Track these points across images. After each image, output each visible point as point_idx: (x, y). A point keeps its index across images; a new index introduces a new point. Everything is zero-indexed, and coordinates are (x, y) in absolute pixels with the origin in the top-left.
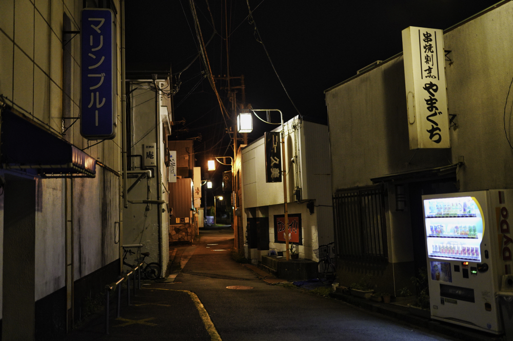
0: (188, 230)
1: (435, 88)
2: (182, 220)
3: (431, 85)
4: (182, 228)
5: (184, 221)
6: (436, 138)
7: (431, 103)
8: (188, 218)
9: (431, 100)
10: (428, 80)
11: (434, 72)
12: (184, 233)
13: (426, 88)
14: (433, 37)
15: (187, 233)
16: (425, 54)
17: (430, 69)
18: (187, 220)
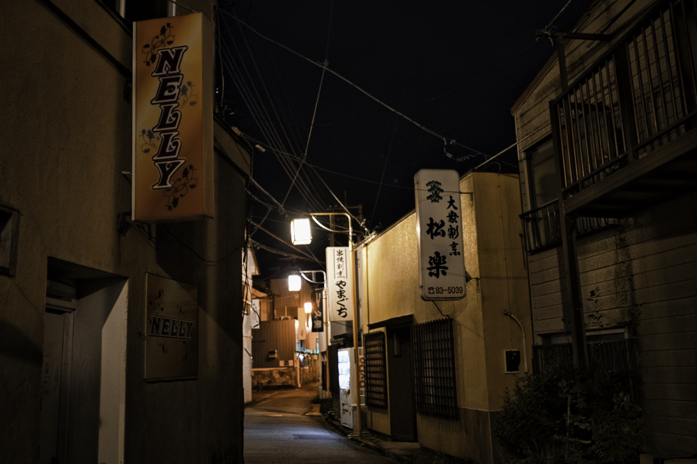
0: (292, 373)
1: (344, 284)
2: (286, 363)
3: (341, 282)
4: (286, 371)
5: (288, 364)
6: (344, 314)
7: (341, 294)
8: (292, 361)
9: (341, 291)
10: (339, 280)
11: (343, 274)
12: (288, 377)
13: (338, 285)
14: (344, 253)
15: (291, 376)
16: (338, 264)
17: (341, 272)
18: (291, 363)
